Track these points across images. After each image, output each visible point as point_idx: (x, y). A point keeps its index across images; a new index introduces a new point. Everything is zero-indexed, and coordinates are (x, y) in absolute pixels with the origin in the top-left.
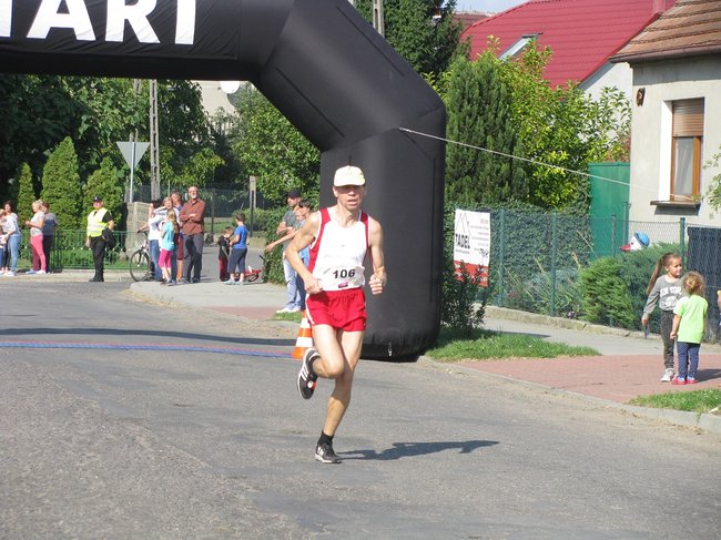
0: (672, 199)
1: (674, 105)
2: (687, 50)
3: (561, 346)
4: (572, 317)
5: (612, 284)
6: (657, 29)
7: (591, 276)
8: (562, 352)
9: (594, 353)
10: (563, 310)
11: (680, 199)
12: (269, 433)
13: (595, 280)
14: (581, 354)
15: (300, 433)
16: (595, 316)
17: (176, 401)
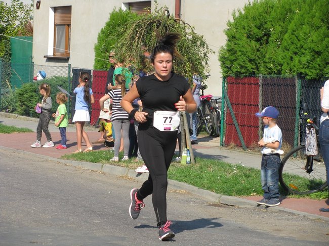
0: (54, 55)
1: (55, 9)
3: (12, 127)
4: (8, 112)
5: (32, 96)
7: (21, 92)
8: (14, 131)
9: (30, 131)
10: (4, 109)
11: (58, 55)
13: (23, 94)
14: (24, 132)
16: (23, 112)
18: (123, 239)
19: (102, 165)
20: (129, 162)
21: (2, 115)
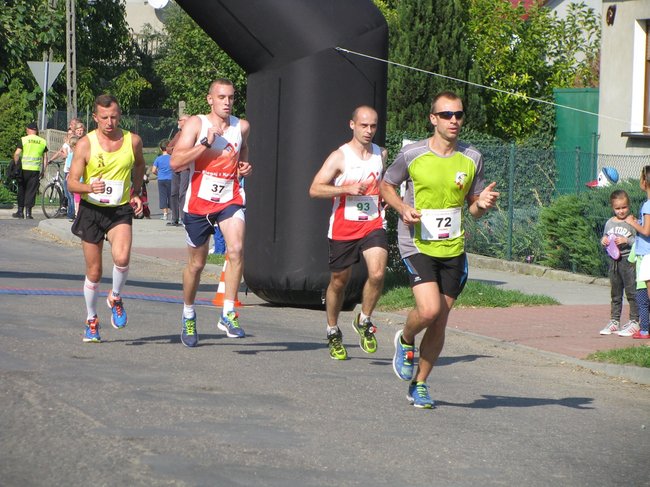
0: (645, 130)
3: (515, 293)
4: (531, 262)
5: (575, 225)
7: (552, 216)
8: (516, 301)
9: (552, 302)
10: (521, 254)
12: (176, 389)
13: (556, 220)
14: (537, 304)
15: (211, 389)
16: (556, 260)
17: (74, 353)
21: (513, 270)
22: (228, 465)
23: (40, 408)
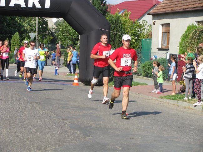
0: (162, 47)
1: (162, 25)
2: (166, 12)
4: (138, 75)
6: (158, 7)
7: (144, 66)
8: (139, 84)
9: (147, 85)
10: (136, 74)
11: (164, 47)
12: (71, 106)
14: (143, 85)
15: (79, 106)
16: (145, 75)
17: (46, 97)
18: (177, 138)
19: (178, 102)
20: (191, 100)
21: (135, 77)
22: (88, 127)
23: (41, 111)
